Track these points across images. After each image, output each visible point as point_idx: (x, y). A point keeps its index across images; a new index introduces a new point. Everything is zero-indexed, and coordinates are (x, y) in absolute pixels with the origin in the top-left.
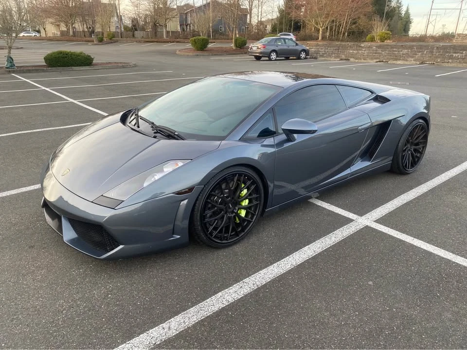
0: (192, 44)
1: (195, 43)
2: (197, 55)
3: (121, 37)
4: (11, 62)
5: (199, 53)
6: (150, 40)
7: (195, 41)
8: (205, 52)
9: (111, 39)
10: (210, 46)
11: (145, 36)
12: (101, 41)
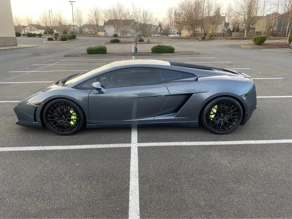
0: (253, 40)
1: (255, 40)
2: (254, 48)
3: (223, 36)
4: (136, 50)
5: (257, 46)
6: (238, 38)
7: (255, 38)
8: (262, 46)
9: (210, 38)
10: (267, 42)
11: (238, 35)
12: (204, 39)
